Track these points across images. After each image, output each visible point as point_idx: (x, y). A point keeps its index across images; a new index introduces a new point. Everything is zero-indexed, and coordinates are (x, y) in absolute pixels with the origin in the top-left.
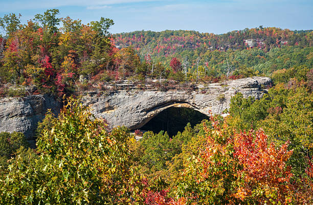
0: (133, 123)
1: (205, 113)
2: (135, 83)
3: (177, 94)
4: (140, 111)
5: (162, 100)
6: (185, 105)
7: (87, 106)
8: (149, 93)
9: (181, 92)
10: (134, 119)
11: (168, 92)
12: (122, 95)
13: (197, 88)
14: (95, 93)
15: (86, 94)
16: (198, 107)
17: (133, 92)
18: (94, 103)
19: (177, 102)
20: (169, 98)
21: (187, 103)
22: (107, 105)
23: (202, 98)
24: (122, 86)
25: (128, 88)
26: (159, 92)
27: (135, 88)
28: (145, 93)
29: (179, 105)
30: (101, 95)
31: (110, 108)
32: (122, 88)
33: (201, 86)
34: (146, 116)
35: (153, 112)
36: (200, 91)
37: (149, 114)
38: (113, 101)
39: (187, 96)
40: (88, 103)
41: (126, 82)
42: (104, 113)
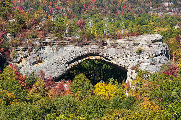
0: (60, 74)
1: (116, 63)
2: (55, 40)
3: (93, 49)
4: (64, 63)
5: (80, 54)
6: (98, 57)
7: (21, 60)
9: (95, 47)
10: (60, 70)
11: (84, 47)
12: (47, 50)
13: (106, 44)
14: (27, 49)
15: (19, 49)
16: (110, 59)
17: (55, 47)
18: (27, 57)
19: (92, 55)
20: (86, 52)
21: (100, 56)
22: (37, 59)
23: (114, 51)
24: (46, 43)
25: (50, 44)
26: (77, 47)
27: (55, 45)
28: (65, 48)
29: (94, 58)
30: (31, 50)
31: (40, 61)
33: (109, 42)
34: (69, 68)
35: (73, 64)
37: (71, 65)
38: (42, 55)
39: (100, 50)
40: (22, 58)
41: (48, 39)
42: (35, 66)
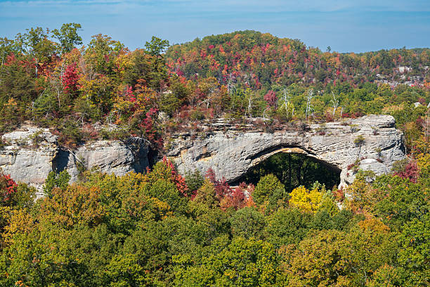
0: (238, 174)
1: (324, 159)
2: (231, 123)
3: (289, 137)
4: (245, 157)
5: (269, 144)
6: (297, 150)
7: (179, 153)
8: (253, 136)
9: (291, 134)
10: (239, 167)
11: (275, 134)
12: (219, 137)
13: (310, 129)
14: (189, 135)
15: (177, 136)
16: (315, 152)
17: (231, 133)
18: (188, 148)
19: (287, 146)
20: (278, 142)
21: (300, 147)
22: (204, 151)
23: (321, 141)
24: (218, 127)
25: (224, 129)
26: (264, 134)
27: (231, 129)
28: (246, 134)
29: (289, 150)
30: (195, 137)
31: (208, 155)
32: (218, 128)
33: (314, 126)
34: (251, 165)
35: (259, 159)
36: (314, 131)
37: (254, 161)
38: (211, 146)
39: (300, 139)
40: (181, 149)
41: (221, 121)
42: (201, 161)
